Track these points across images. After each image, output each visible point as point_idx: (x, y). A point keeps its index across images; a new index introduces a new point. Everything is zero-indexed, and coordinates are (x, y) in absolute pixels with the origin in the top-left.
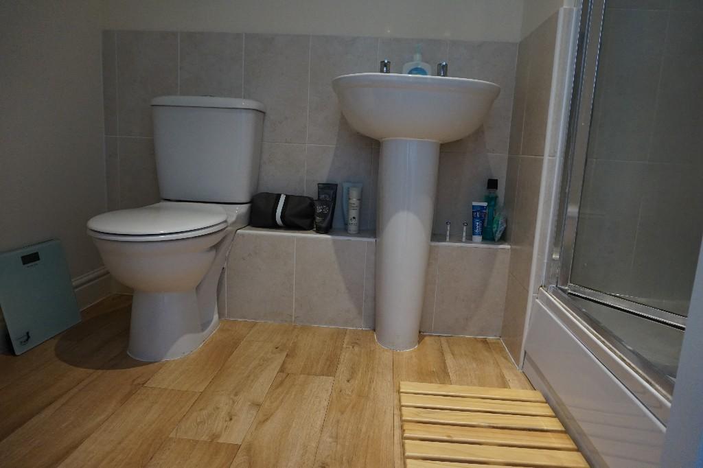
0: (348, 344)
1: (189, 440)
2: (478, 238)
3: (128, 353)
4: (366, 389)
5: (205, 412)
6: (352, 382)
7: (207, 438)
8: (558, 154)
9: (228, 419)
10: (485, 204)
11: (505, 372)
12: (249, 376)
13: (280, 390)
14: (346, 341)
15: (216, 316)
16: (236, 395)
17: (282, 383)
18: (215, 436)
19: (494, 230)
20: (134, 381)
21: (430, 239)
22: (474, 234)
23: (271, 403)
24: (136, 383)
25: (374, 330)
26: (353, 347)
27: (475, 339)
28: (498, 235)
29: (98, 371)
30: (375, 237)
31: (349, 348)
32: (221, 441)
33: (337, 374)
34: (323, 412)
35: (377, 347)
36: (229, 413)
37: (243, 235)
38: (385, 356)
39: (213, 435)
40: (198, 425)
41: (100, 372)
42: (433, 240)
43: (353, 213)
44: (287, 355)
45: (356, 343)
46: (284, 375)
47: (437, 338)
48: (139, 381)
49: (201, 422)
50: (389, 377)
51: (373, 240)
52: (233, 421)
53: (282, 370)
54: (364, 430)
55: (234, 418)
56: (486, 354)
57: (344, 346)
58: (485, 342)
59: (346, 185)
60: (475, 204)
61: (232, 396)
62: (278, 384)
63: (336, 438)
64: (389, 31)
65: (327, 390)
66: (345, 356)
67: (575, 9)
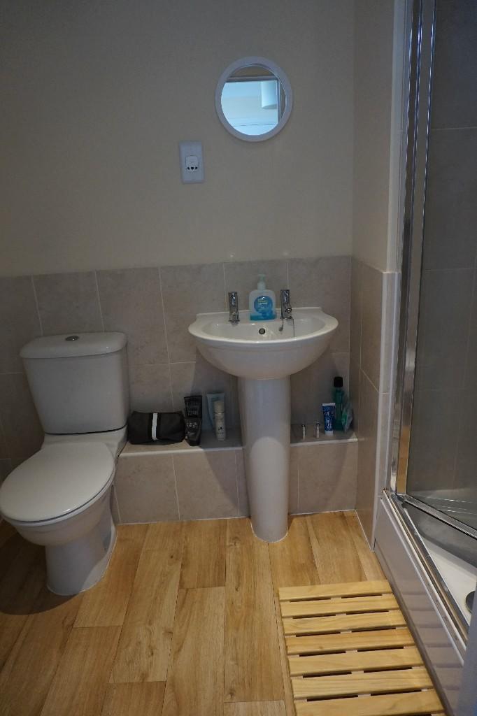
0: (230, 541)
1: (126, 684)
2: (330, 433)
3: (49, 588)
4: (252, 597)
5: (130, 648)
6: (240, 589)
7: (139, 678)
8: (391, 390)
9: (150, 654)
10: (333, 404)
11: (360, 554)
12: (156, 599)
13: (184, 610)
14: (228, 536)
15: (113, 528)
16: (150, 624)
17: (184, 602)
18: (144, 676)
19: (343, 423)
20: (63, 623)
21: (289, 441)
22: (326, 429)
23: (181, 627)
24: (66, 624)
25: (250, 517)
26: (235, 543)
27: (335, 513)
28: (347, 427)
29: (31, 615)
30: (242, 445)
31: (232, 545)
32: (150, 679)
33: (227, 582)
34: (222, 630)
35: (255, 541)
36: (149, 646)
37: (125, 458)
38: (262, 551)
39: (143, 674)
40: (128, 665)
41: (32, 616)
42: (291, 442)
43: (220, 424)
44: (182, 565)
45: (236, 538)
46: (184, 591)
47: (303, 518)
48: (68, 622)
49: (130, 662)
50: (269, 580)
51: (240, 448)
52: (154, 656)
53: (181, 585)
54: (256, 647)
55: (155, 651)
56: (344, 533)
57: (228, 544)
58: (342, 516)
59: (210, 397)
60: (324, 405)
61: (147, 626)
62: (182, 604)
63: (236, 659)
64: (232, 256)
65: (222, 604)
66: (230, 557)
67: (396, 273)
